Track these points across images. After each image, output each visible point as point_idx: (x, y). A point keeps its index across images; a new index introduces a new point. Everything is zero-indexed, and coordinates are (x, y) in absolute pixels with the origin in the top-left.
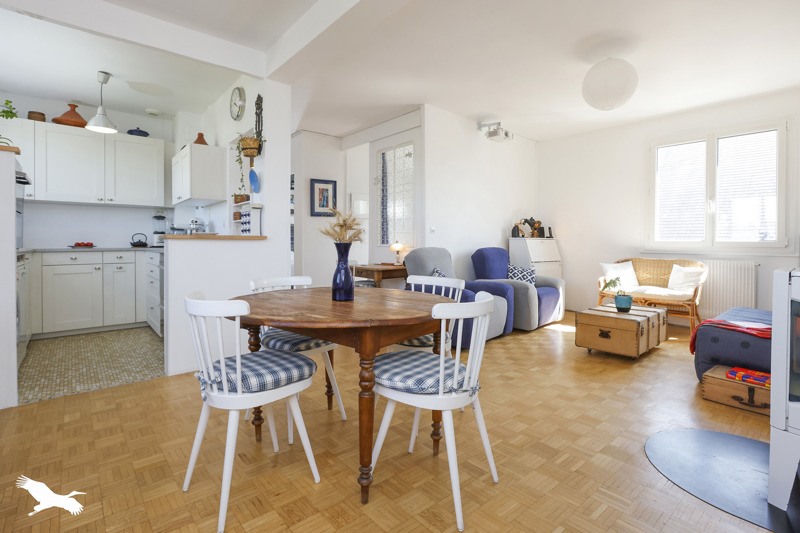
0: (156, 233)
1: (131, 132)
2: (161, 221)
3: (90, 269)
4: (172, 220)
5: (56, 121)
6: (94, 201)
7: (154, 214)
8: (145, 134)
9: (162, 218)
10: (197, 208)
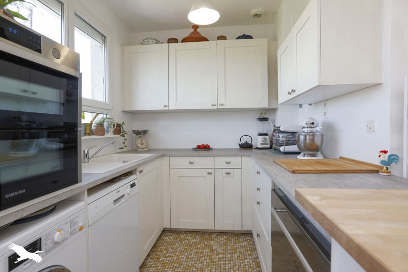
0: (260, 134)
1: (238, 38)
2: (264, 123)
3: (204, 172)
4: (274, 121)
5: (184, 41)
6: (208, 106)
7: (259, 116)
8: (250, 37)
9: (265, 119)
10: (301, 106)
